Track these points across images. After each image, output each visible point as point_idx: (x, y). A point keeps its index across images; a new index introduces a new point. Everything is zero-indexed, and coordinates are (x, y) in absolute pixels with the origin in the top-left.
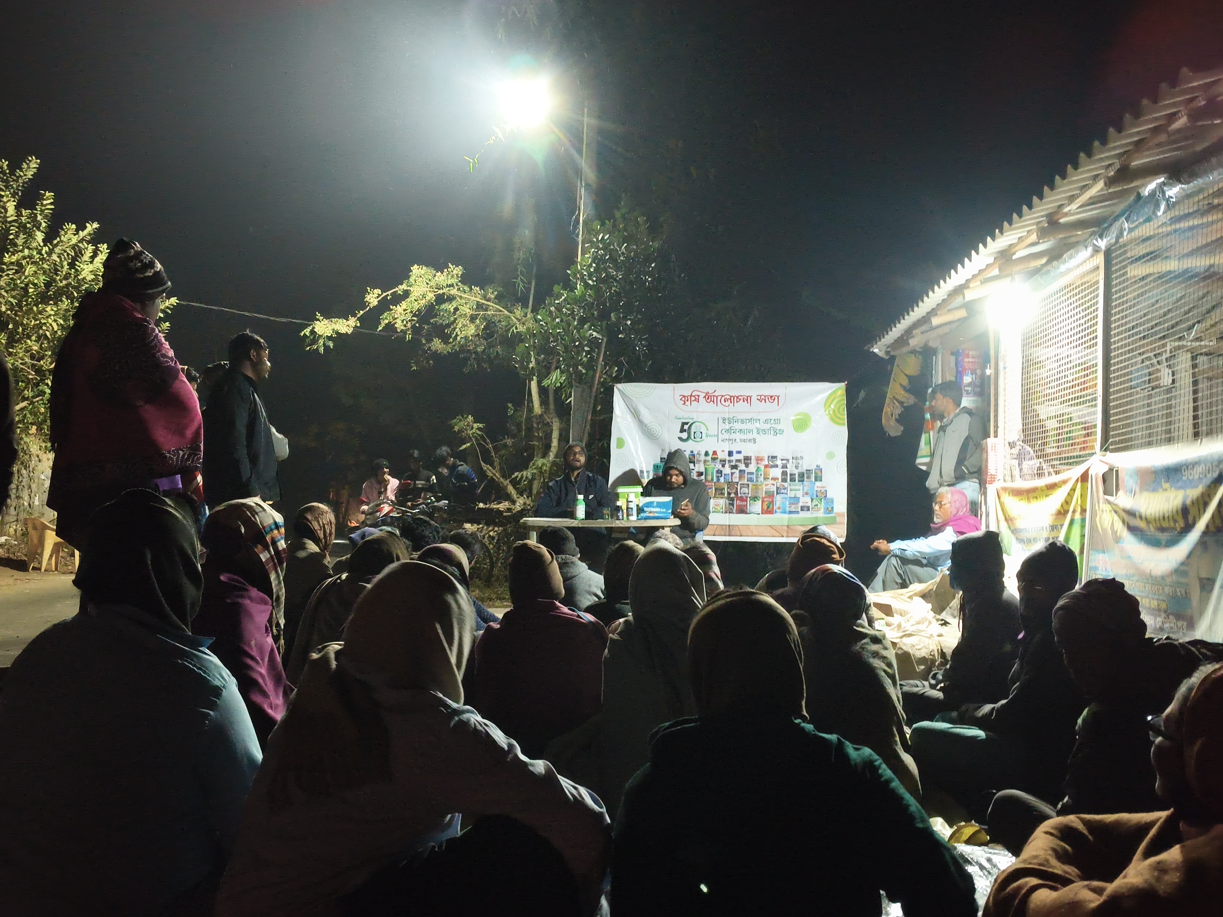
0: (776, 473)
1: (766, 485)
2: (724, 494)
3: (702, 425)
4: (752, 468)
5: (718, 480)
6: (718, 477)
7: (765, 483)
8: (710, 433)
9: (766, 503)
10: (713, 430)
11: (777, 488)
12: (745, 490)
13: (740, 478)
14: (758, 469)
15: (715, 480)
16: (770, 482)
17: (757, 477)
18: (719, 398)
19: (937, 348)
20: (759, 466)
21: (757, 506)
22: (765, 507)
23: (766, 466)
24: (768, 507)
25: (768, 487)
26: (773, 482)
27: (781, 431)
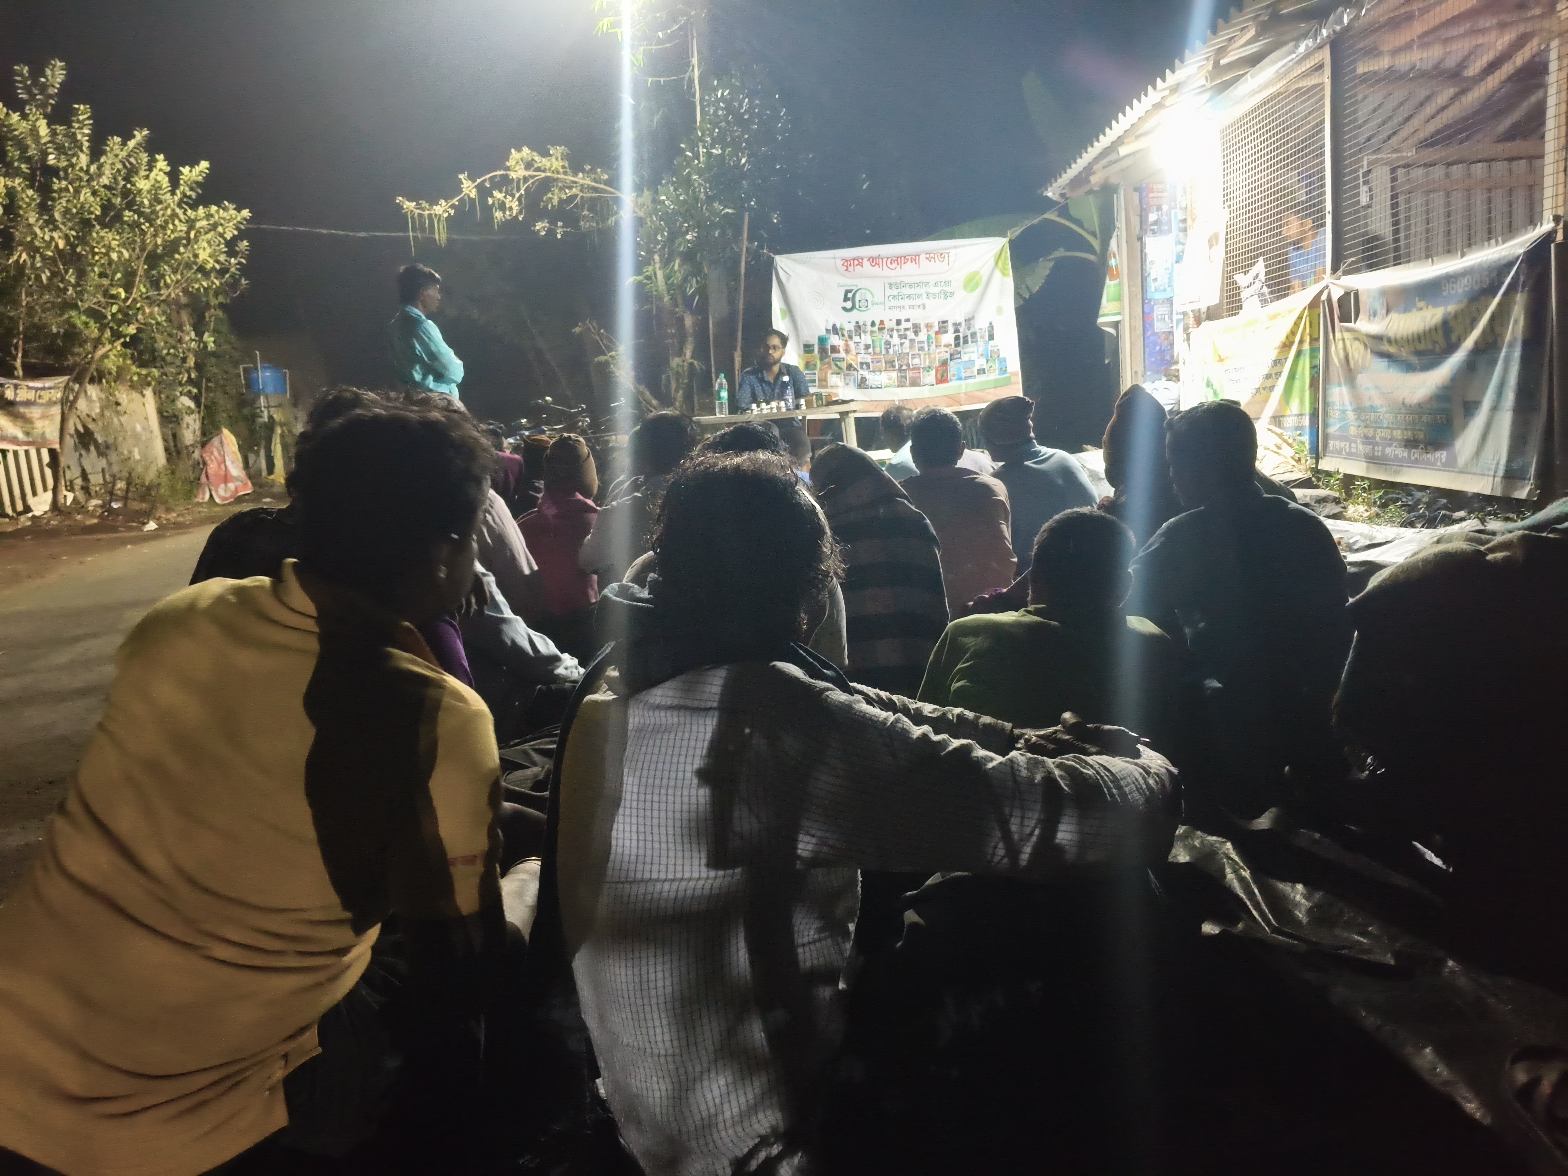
0: (948, 338)
1: (940, 353)
2: (894, 366)
3: (868, 293)
4: (923, 336)
5: (887, 352)
6: (887, 350)
7: (938, 351)
8: (876, 300)
9: (940, 372)
10: (879, 298)
11: (951, 355)
12: (916, 361)
13: (911, 347)
14: (929, 337)
15: (884, 352)
16: (943, 349)
17: (929, 346)
18: (885, 260)
19: (1118, 184)
20: (930, 333)
21: (931, 377)
22: (939, 376)
23: (937, 333)
24: (942, 376)
25: (941, 355)
26: (946, 349)
27: (952, 294)
